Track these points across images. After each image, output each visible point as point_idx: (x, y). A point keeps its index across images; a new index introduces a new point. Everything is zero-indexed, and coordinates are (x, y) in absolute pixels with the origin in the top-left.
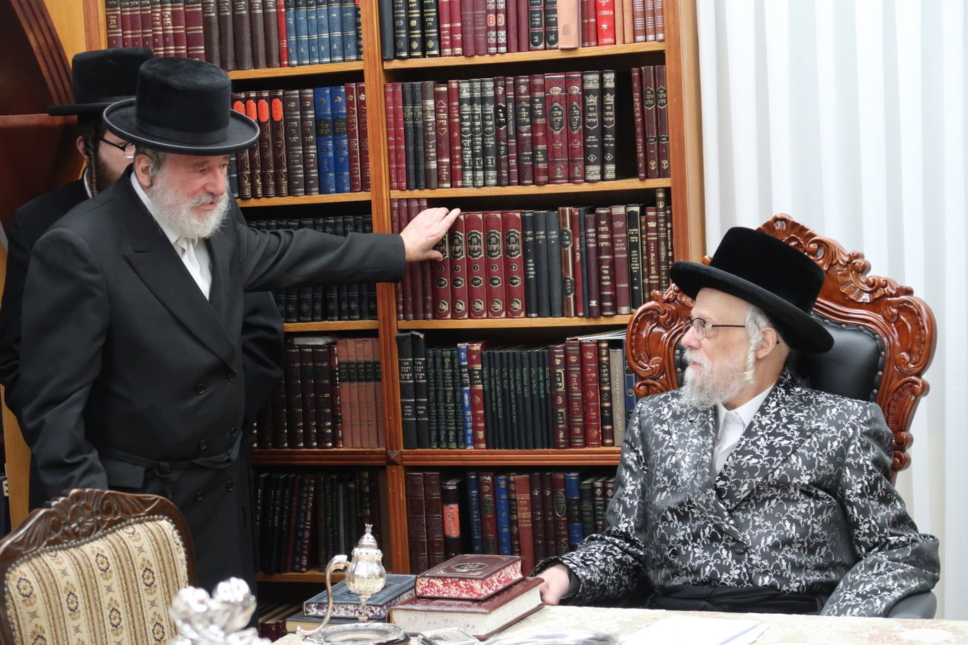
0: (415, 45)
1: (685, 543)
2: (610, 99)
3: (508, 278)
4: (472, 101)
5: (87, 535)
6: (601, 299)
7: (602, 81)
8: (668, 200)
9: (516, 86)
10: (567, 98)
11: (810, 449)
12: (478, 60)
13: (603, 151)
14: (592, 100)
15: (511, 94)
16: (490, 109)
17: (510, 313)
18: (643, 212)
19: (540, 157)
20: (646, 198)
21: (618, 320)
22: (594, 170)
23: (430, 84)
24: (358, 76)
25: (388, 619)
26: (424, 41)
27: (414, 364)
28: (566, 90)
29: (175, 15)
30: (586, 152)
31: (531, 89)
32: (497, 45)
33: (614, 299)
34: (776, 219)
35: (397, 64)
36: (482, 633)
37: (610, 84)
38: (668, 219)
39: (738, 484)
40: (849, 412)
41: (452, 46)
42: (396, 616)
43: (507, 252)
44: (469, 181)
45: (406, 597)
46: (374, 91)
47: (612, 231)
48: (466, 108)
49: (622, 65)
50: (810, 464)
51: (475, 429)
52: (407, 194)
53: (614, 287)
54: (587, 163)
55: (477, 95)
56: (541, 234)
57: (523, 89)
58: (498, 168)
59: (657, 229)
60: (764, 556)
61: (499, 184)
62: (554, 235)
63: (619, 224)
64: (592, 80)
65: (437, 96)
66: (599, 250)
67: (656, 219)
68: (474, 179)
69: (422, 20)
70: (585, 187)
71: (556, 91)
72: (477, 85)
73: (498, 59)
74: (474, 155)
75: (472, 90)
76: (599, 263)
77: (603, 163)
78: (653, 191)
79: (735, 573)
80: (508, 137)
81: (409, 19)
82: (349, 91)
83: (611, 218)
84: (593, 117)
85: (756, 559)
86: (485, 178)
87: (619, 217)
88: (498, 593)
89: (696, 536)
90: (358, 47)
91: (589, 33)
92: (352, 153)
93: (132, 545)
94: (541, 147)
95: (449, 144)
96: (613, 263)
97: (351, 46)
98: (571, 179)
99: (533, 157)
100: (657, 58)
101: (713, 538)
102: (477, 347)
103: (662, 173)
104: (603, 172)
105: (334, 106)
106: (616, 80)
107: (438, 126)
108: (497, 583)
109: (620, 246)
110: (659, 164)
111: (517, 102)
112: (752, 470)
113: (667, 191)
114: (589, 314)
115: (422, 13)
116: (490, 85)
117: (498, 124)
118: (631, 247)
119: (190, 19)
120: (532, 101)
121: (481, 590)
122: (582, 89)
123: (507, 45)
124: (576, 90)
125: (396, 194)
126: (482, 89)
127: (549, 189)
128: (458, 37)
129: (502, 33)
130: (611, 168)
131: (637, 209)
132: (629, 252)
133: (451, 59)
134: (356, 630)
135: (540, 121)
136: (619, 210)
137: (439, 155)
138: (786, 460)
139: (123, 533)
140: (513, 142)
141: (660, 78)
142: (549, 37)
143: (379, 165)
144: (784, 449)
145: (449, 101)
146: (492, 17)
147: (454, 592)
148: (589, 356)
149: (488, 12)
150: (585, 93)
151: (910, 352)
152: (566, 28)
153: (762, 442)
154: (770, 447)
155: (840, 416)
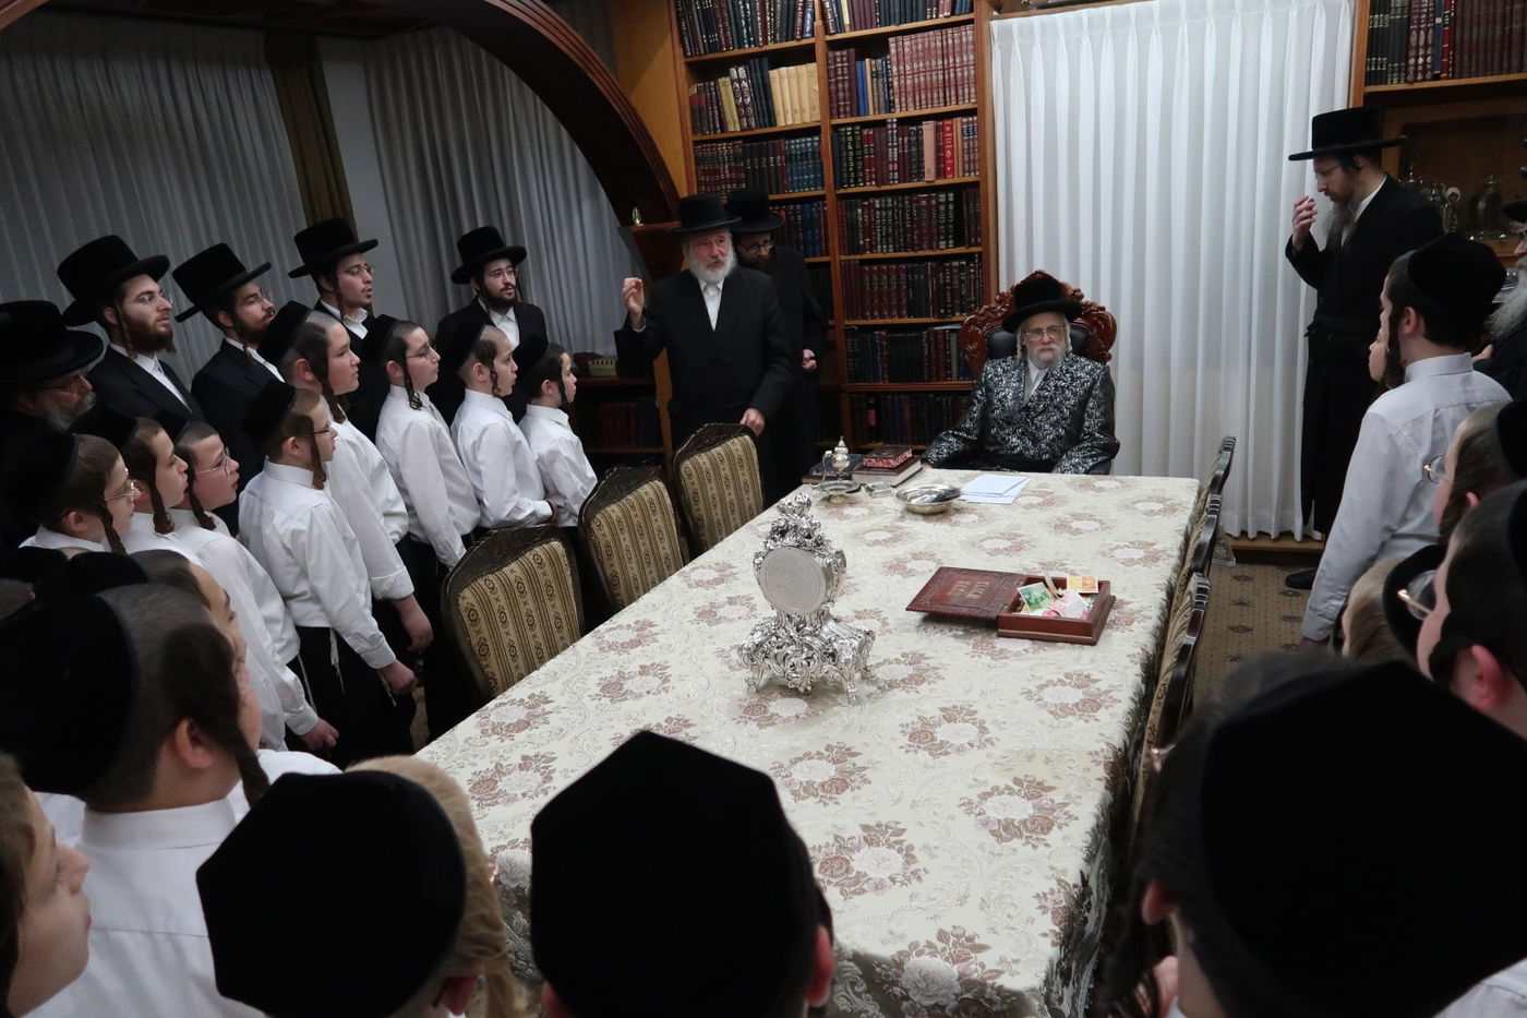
0: (852, 181)
1: (1008, 435)
2: (951, 207)
3: (900, 300)
4: (880, 209)
5: (713, 445)
6: (946, 309)
7: (947, 197)
8: (980, 258)
9: (903, 201)
10: (929, 206)
11: (1076, 387)
12: (884, 188)
13: (947, 233)
14: (942, 208)
15: (900, 205)
16: (890, 213)
17: (901, 316)
18: (968, 264)
19: (916, 237)
20: (969, 257)
21: (954, 319)
22: (942, 244)
23: (859, 200)
24: (823, 198)
25: (849, 478)
26: (856, 179)
27: (852, 342)
28: (929, 202)
29: (730, 168)
30: (939, 234)
31: (911, 203)
32: (894, 180)
33: (952, 308)
34: (1037, 272)
35: (842, 191)
36: (895, 484)
37: (951, 199)
38: (980, 267)
39: (1038, 404)
40: (1097, 368)
41: (870, 181)
42: (855, 476)
43: (899, 285)
44: (879, 250)
45: (858, 466)
46: (830, 206)
47: (951, 275)
48: (878, 213)
49: (957, 189)
50: (1075, 394)
51: (883, 373)
52: (849, 257)
53: (952, 303)
54: (939, 240)
55: (883, 206)
56: (916, 277)
57: (907, 202)
58: (894, 244)
59: (974, 273)
60: (1048, 445)
61: (894, 251)
62: (922, 277)
63: (955, 271)
64: (942, 197)
65: (863, 207)
66: (945, 284)
67: (974, 268)
68: (882, 249)
69: (855, 168)
70: (938, 252)
71: (924, 203)
72: (883, 201)
73: (894, 187)
74: (882, 236)
75: (881, 203)
76: (946, 291)
77: (947, 239)
78: (972, 254)
79: (1032, 452)
80: (899, 227)
81: (848, 167)
82: (818, 205)
83: (951, 268)
84: (943, 216)
85: (1043, 446)
86: (888, 248)
87: (955, 267)
88: (901, 464)
89: (1014, 432)
90: (823, 183)
91: (940, 173)
92: (821, 237)
93: (733, 448)
94: (916, 232)
95: (869, 231)
96: (952, 291)
97: (819, 182)
98: (931, 248)
99: (912, 238)
100: (975, 185)
101: (1023, 433)
102: (884, 333)
103: (977, 245)
104: (947, 244)
105: (812, 213)
106: (954, 197)
107: (863, 222)
109: (956, 282)
110: (976, 240)
111: (903, 209)
112: (1046, 397)
113: (980, 253)
114: (940, 316)
115: (855, 164)
116: (890, 201)
117: (894, 221)
118: (961, 282)
119: (738, 170)
120: (911, 210)
121: (893, 463)
122: (937, 201)
123: (899, 180)
124: (934, 202)
125: (843, 257)
126: (886, 203)
127: (921, 253)
128: (874, 176)
129: (896, 174)
130: (951, 242)
131: (964, 263)
132: (960, 285)
133: (871, 187)
134: (836, 484)
135: (915, 219)
136: (956, 264)
137: (864, 237)
138: (1064, 392)
139: (729, 443)
140: (901, 230)
141: (977, 196)
142: (920, 175)
143: (834, 244)
144: (1063, 387)
145: (869, 210)
146: (891, 165)
148: (940, 337)
149: (889, 162)
150: (939, 204)
151: (1103, 339)
152: (929, 170)
153: (1052, 384)
154: (1056, 386)
155: (1092, 370)
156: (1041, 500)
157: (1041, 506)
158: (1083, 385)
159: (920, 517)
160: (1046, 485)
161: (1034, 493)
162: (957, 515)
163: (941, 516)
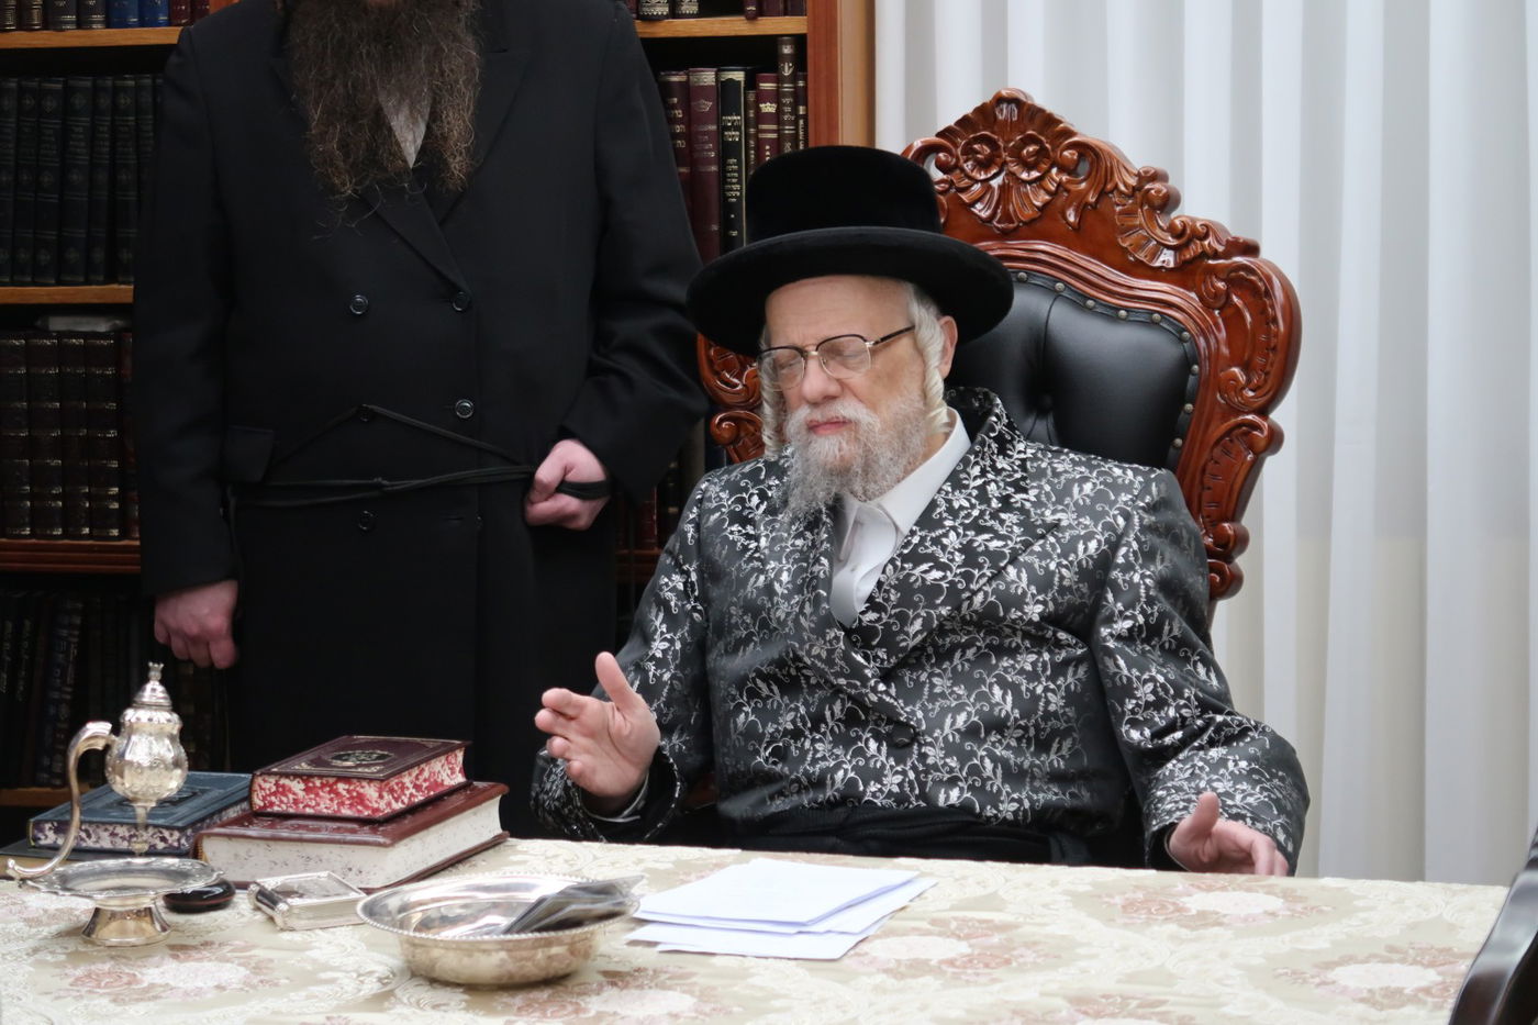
1: (797, 734)
11: (1044, 556)
18: (751, 83)
20: (758, 55)
25: (194, 853)
38: (800, 97)
39: (903, 619)
40: (1117, 488)
42: (210, 847)
47: (691, 120)
50: (1042, 582)
59: (777, 117)
60: (950, 749)
63: (704, 106)
67: (776, 97)
78: (773, 41)
79: (892, 782)
83: (689, 92)
85: (934, 755)
87: (704, 91)
88: (413, 810)
89: (817, 720)
96: (692, 184)
101: (850, 720)
103: (791, 7)
104: (674, 0)
108: (412, 787)
109: (706, 150)
112: (931, 592)
113: (799, 41)
118: (727, 151)
121: (379, 800)
131: (739, 76)
132: (722, 161)
136: (706, 77)
138: (997, 575)
144: (995, 556)
147: (326, 805)
153: (952, 540)
154: (967, 549)
155: (1099, 496)
156: (963, 948)
157: (953, 970)
158: (1069, 548)
159: (457, 997)
160: (991, 901)
161: (940, 927)
162: (610, 992)
163: (545, 994)
